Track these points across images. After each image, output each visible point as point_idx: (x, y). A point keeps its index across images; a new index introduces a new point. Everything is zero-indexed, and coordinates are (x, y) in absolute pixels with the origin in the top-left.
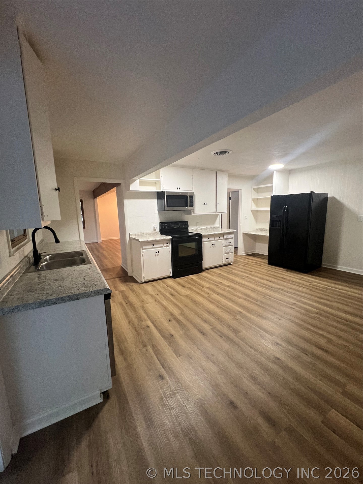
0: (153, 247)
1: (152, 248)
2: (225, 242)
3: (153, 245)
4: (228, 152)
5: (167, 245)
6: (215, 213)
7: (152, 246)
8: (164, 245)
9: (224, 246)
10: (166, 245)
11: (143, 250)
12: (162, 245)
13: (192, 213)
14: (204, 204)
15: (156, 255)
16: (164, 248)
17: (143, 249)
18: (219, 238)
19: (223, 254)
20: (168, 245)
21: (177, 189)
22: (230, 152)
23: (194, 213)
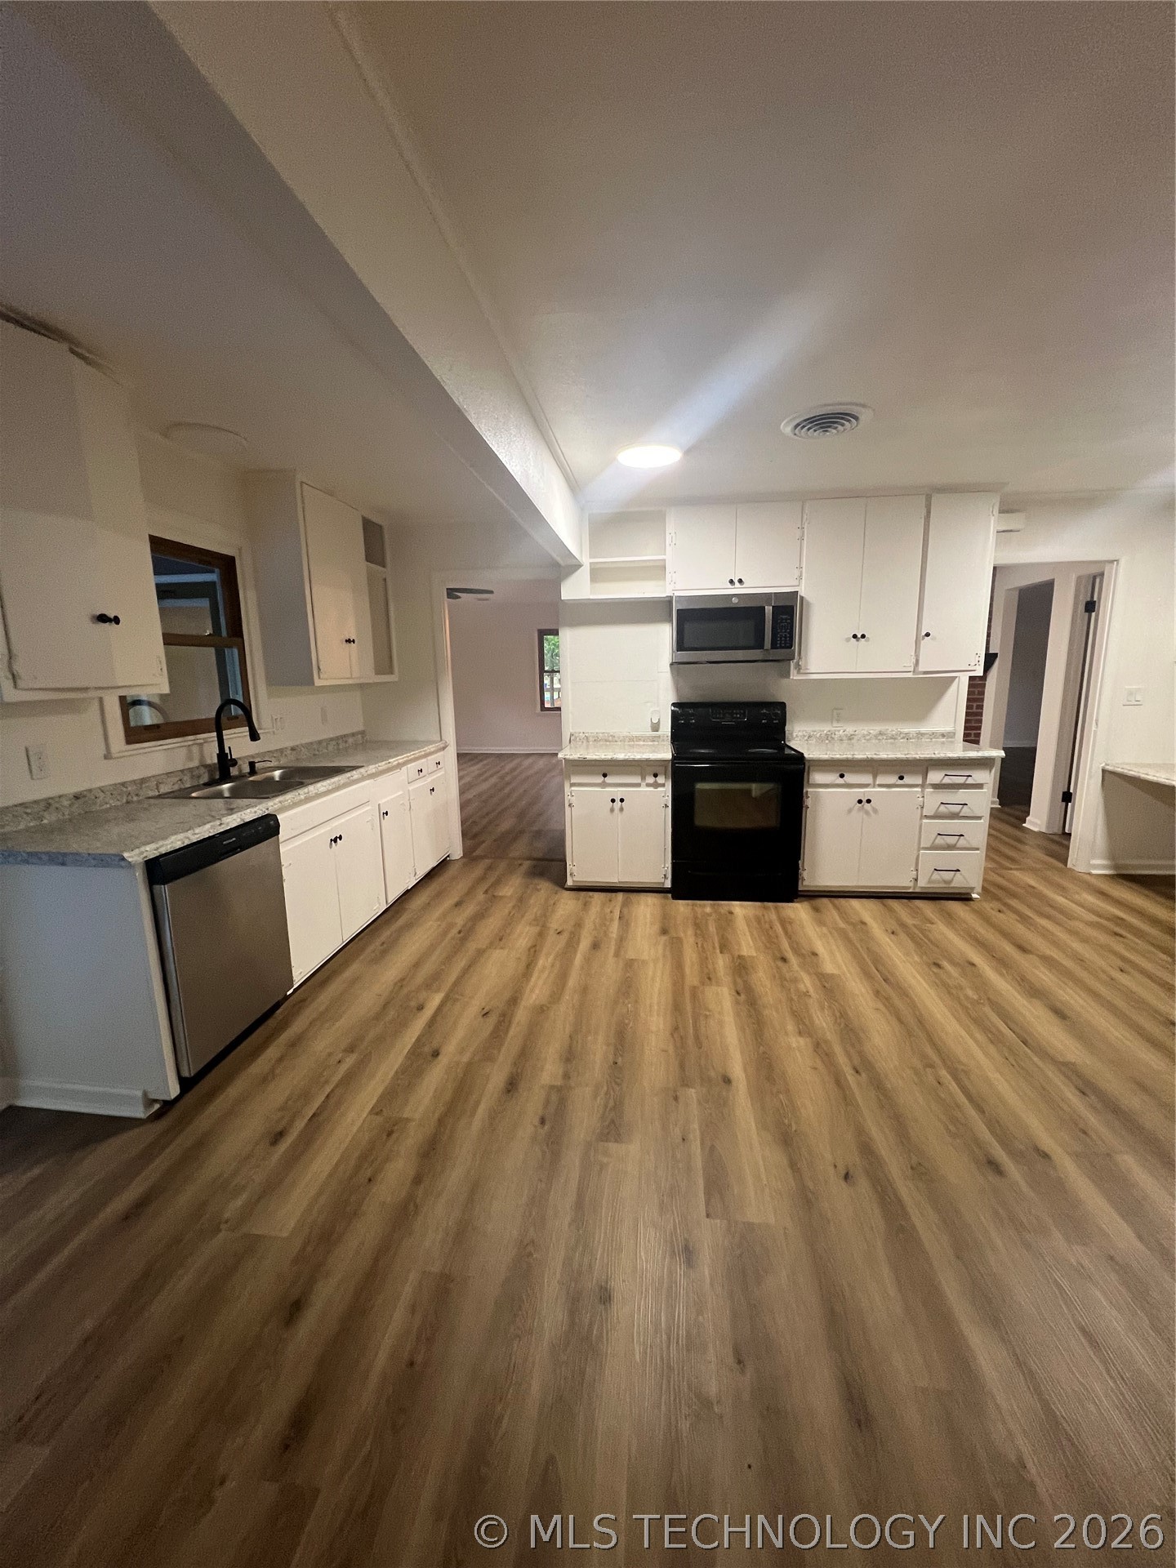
0: (604, 782)
1: (604, 785)
2: (933, 801)
3: (605, 775)
4: (856, 418)
5: (656, 782)
6: (910, 675)
7: (600, 779)
8: (643, 778)
9: (927, 817)
10: (651, 780)
11: (573, 788)
12: (637, 780)
13: (793, 671)
14: (855, 636)
15: (612, 810)
16: (643, 789)
17: (572, 785)
18: (901, 778)
19: (919, 849)
20: (661, 780)
21: (729, 585)
22: (865, 416)
23: (802, 671)
